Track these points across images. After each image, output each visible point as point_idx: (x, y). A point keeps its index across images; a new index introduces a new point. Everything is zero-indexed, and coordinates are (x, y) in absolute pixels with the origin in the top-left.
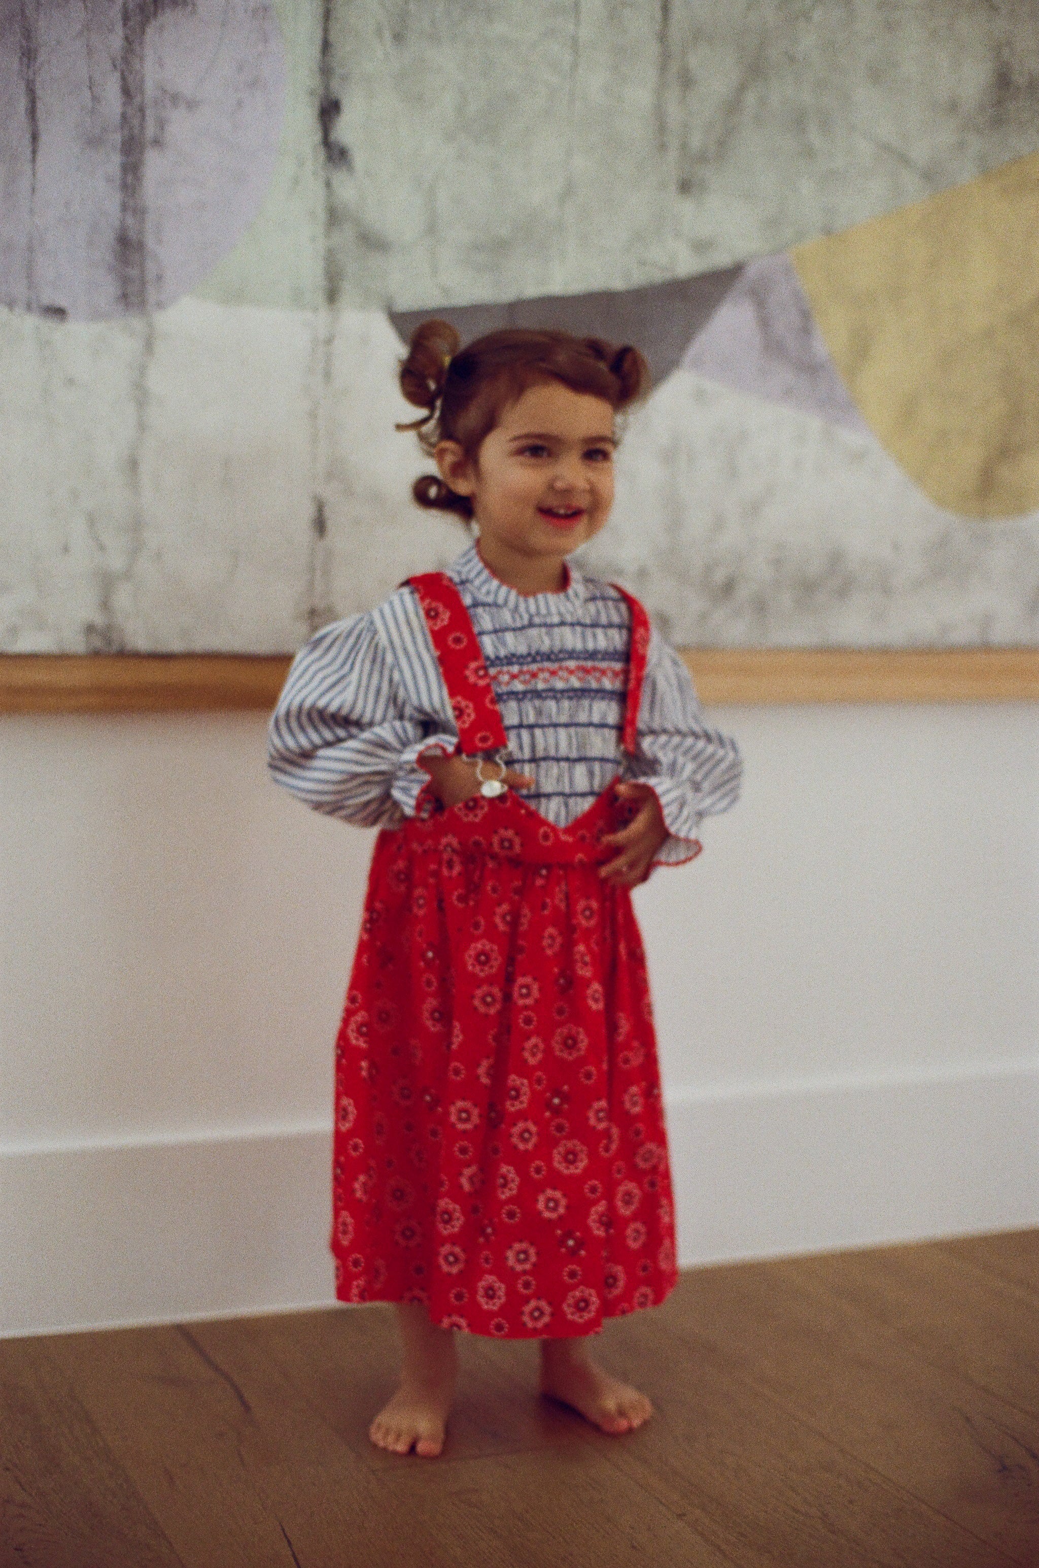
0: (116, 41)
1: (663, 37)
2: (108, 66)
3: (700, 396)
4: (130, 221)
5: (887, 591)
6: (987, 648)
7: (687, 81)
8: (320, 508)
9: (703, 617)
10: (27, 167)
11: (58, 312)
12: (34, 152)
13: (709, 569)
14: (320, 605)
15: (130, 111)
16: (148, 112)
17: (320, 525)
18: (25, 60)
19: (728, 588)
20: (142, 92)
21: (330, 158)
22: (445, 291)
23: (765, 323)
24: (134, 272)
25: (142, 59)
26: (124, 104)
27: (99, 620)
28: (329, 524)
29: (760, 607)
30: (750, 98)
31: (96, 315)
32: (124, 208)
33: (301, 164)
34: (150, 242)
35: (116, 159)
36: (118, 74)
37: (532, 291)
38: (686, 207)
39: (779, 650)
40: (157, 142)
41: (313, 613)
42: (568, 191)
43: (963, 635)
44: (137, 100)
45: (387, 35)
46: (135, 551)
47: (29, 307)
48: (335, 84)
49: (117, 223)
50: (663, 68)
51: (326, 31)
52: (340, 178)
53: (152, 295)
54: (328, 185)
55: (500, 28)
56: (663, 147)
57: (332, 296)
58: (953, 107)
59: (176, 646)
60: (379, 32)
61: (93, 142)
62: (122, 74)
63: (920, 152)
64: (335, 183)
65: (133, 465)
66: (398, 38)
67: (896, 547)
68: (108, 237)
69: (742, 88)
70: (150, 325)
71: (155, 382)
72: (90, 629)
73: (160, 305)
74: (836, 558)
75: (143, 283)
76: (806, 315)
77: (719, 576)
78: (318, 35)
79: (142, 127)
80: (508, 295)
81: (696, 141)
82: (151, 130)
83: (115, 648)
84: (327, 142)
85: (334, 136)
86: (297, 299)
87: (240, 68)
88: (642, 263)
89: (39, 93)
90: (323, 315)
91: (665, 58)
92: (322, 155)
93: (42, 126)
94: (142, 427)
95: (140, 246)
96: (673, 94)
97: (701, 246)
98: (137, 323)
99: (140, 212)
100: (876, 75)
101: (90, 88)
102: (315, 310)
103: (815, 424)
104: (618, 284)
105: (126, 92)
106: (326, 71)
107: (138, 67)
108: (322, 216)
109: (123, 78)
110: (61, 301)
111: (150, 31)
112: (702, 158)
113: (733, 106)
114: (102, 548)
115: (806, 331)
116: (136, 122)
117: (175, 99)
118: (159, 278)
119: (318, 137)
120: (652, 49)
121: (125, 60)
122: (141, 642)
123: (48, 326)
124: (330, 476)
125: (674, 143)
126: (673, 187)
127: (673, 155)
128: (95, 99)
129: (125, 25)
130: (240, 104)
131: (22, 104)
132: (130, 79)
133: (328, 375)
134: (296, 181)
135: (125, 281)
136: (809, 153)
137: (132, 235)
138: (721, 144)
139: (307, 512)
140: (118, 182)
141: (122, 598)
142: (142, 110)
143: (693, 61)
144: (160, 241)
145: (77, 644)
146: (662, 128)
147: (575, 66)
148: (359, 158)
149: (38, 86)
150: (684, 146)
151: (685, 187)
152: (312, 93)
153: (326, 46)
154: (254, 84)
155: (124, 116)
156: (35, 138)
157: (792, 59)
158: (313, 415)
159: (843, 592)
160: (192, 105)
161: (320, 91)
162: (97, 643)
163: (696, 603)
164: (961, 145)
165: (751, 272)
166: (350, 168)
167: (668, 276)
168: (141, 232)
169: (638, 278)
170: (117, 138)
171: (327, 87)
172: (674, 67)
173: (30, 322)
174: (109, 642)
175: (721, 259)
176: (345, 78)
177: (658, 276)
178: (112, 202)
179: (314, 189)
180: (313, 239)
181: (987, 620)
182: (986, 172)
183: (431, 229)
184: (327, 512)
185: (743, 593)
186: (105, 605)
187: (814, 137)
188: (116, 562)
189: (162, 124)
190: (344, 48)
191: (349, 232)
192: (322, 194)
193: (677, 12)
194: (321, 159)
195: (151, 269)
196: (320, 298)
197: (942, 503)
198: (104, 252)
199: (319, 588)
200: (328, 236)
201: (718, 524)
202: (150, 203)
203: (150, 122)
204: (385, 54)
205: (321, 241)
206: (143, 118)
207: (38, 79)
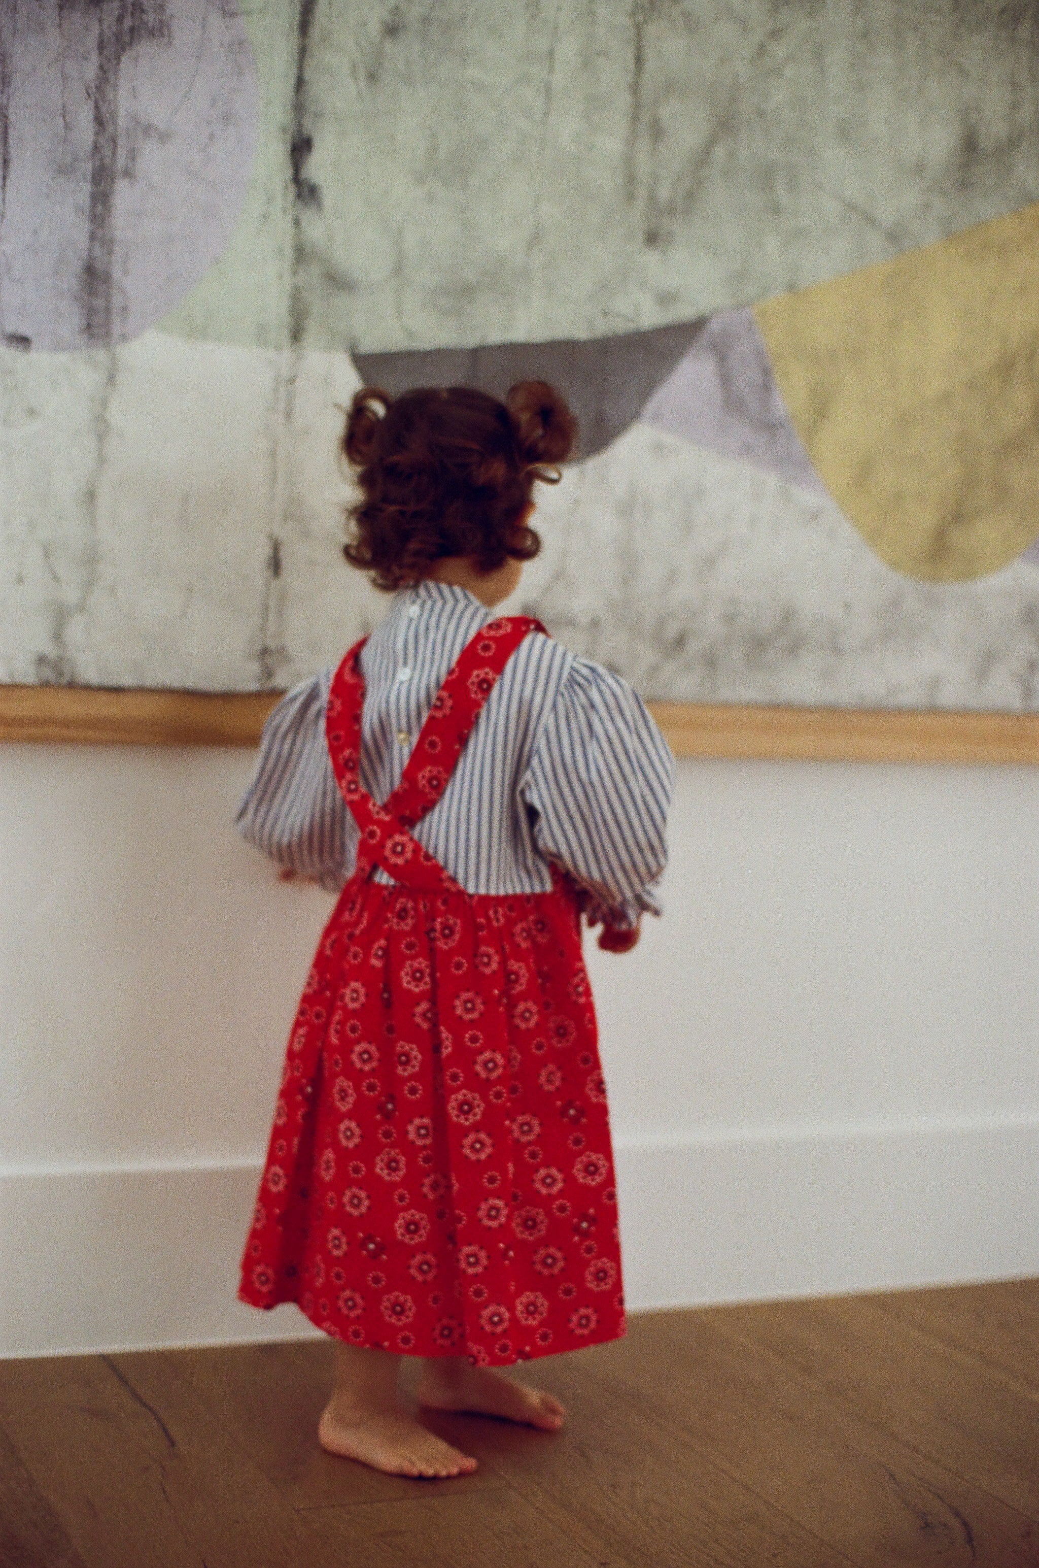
0: (91, 71)
1: (635, 89)
2: (82, 95)
3: (658, 449)
4: (98, 252)
5: (837, 651)
6: (934, 711)
7: (657, 132)
8: (276, 547)
9: (655, 669)
11: (22, 341)
12: (4, 178)
13: (661, 624)
14: (272, 644)
15: (102, 141)
16: (121, 141)
17: (275, 565)
19: (680, 642)
20: (115, 123)
21: (299, 196)
22: (410, 335)
23: (725, 379)
24: (99, 303)
25: (116, 87)
26: (97, 134)
27: (49, 650)
28: (285, 562)
29: (711, 662)
30: (719, 153)
31: (58, 346)
32: (93, 237)
33: (270, 200)
34: (117, 272)
35: (86, 188)
36: (91, 103)
37: (495, 337)
38: (651, 259)
39: (727, 706)
40: (128, 174)
41: (265, 652)
42: (536, 238)
43: (911, 697)
44: (110, 129)
45: (362, 75)
46: (89, 584)
48: (307, 121)
49: (84, 254)
50: (635, 119)
51: (301, 67)
52: (308, 215)
53: (116, 329)
54: (297, 222)
55: (473, 72)
56: (630, 197)
57: (296, 335)
58: (920, 168)
59: (127, 680)
60: (354, 72)
61: (64, 170)
62: (96, 102)
63: (886, 213)
64: (304, 222)
65: (91, 496)
66: (372, 77)
67: (847, 607)
68: (76, 266)
69: (712, 142)
70: (114, 359)
71: (115, 415)
72: (41, 660)
73: (124, 338)
74: (788, 615)
75: (108, 310)
76: (766, 372)
77: (672, 630)
78: (293, 73)
79: (113, 157)
80: (471, 341)
81: (664, 193)
82: (121, 161)
83: (65, 680)
84: (297, 179)
85: (304, 175)
86: (261, 337)
87: (214, 102)
88: (606, 314)
89: (12, 120)
90: (287, 354)
91: (637, 106)
92: (292, 190)
93: (12, 151)
94: (101, 459)
95: (107, 278)
96: (644, 144)
97: (665, 299)
98: (101, 355)
99: (108, 244)
100: (844, 134)
101: (64, 117)
102: (279, 348)
103: (771, 480)
104: (582, 334)
105: (99, 121)
106: (299, 107)
107: (111, 96)
108: (289, 253)
109: (97, 107)
110: (24, 329)
111: (125, 60)
112: (671, 210)
113: (702, 159)
114: (56, 578)
115: (767, 388)
116: (107, 151)
117: (147, 130)
118: (125, 309)
119: (289, 173)
120: (624, 99)
121: (98, 88)
122: (90, 674)
123: (12, 354)
124: (287, 517)
125: (642, 193)
126: (640, 237)
127: (640, 204)
128: (67, 127)
129: (100, 54)
130: (212, 137)
132: (104, 109)
133: (288, 414)
134: (265, 217)
135: (91, 311)
136: (776, 210)
137: (99, 265)
138: (690, 196)
139: (263, 551)
140: (87, 210)
141: (75, 631)
142: (114, 141)
143: (665, 113)
144: (126, 272)
145: (26, 673)
146: (631, 179)
147: (546, 114)
148: (328, 197)
149: (11, 112)
150: (652, 198)
151: (652, 238)
152: (284, 130)
153: (300, 83)
154: (227, 118)
155: (96, 147)
156: (6, 163)
157: (761, 114)
158: (273, 454)
159: (794, 649)
160: (164, 137)
161: (293, 128)
162: (48, 674)
163: (648, 656)
164: (927, 206)
165: (715, 326)
166: (319, 206)
167: (631, 327)
168: (109, 263)
169: (602, 328)
170: (87, 167)
171: (300, 125)
172: (645, 117)
174: (61, 674)
175: (684, 312)
176: (318, 115)
177: (621, 327)
178: (80, 232)
179: (282, 223)
180: (280, 277)
181: (935, 683)
182: (950, 236)
183: (398, 270)
184: (283, 553)
185: (693, 647)
186: (58, 637)
187: (782, 192)
188: (71, 595)
189: (133, 155)
190: (318, 85)
191: (315, 270)
192: (291, 231)
193: (650, 64)
194: (291, 196)
195: (117, 300)
196: (284, 336)
197: (894, 565)
198: (71, 281)
199: (272, 628)
200: (295, 274)
201: (672, 578)
202: (119, 234)
203: (122, 152)
204: (359, 93)
205: (288, 279)
206: (115, 147)
207: (12, 103)
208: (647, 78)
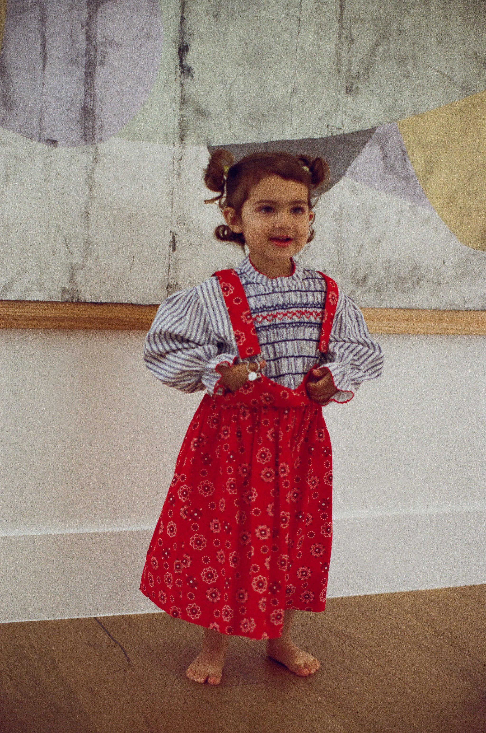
0: (84, 15)
1: (340, 20)
2: (80, 26)
3: (353, 189)
4: (88, 100)
5: (439, 283)
7: (351, 41)
8: (174, 237)
9: (353, 292)
10: (41, 73)
11: (54, 142)
12: (44, 66)
13: (355, 271)
14: (173, 282)
15: (90, 48)
16: (98, 49)
17: (173, 245)
18: (41, 22)
19: (364, 280)
20: (96, 39)
21: (182, 72)
22: (236, 137)
23: (384, 156)
24: (90, 124)
25: (96, 23)
26: (87, 45)
27: (68, 286)
28: (178, 244)
29: (379, 289)
30: (381, 49)
31: (72, 144)
32: (86, 93)
33: (169, 75)
34: (97, 109)
35: (83, 70)
36: (84, 30)
37: (275, 138)
38: (349, 100)
39: (387, 309)
40: (102, 63)
41: (169, 286)
42: (294, 91)
43: (474, 304)
44: (93, 43)
45: (211, 15)
46: (86, 256)
47: (40, 140)
48: (186, 38)
49: (82, 101)
50: (340, 34)
51: (182, 12)
52: (187, 82)
53: (98, 137)
54: (182, 85)
55: (264, 13)
56: (339, 71)
57: (182, 138)
58: (476, 56)
59: (104, 300)
60: (208, 15)
61: (72, 62)
62: (86, 29)
63: (460, 78)
64: (185, 85)
65: (87, 214)
66: (216, 17)
67: (444, 263)
68: (78, 107)
69: (377, 45)
70: (97, 150)
71: (98, 176)
72: (64, 290)
73: (101, 140)
74: (415, 267)
75: (93, 128)
76: (404, 152)
77: (360, 274)
78: (179, 14)
79: (95, 55)
80: (264, 140)
81: (355, 69)
82: (99, 57)
83: (75, 299)
84: (181, 65)
85: (185, 63)
86: (166, 139)
87: (142, 29)
88: (328, 126)
89: (47, 38)
90: (178, 146)
91: (341, 27)
92: (179, 69)
93: (48, 53)
94: (91, 197)
95: (93, 112)
96: (345, 46)
97: (355, 119)
98: (90, 148)
99: (93, 96)
100: (440, 41)
101: (72, 37)
102: (174, 144)
103: (407, 203)
104: (316, 136)
105: (88, 39)
106: (182, 31)
107: (94, 27)
108: (178, 100)
109: (87, 32)
110: (54, 137)
111: (100, 10)
112: (358, 77)
113: (372, 53)
114: (71, 253)
115: (404, 160)
116: (92, 53)
117: (111, 42)
118: (101, 127)
119: (178, 62)
120: (336, 25)
121: (88, 23)
122: (87, 297)
123: (48, 148)
124: (178, 222)
125: (344, 69)
126: (344, 90)
127: (344, 75)
128: (73, 41)
129: (88, 7)
130: (141, 45)
131: (39, 43)
132: (90, 33)
133: (179, 175)
134: (167, 82)
135: (85, 128)
136: (407, 76)
137: (89, 106)
138: (367, 70)
139: (168, 239)
140: (83, 80)
141: (80, 278)
142: (95, 47)
143: (354, 31)
144: (102, 110)
145: (57, 296)
146: (339, 63)
147: (298, 32)
148: (196, 73)
149: (46, 35)
150: (349, 71)
151: (349, 91)
152: (175, 42)
153: (182, 20)
154: (148, 36)
155: (87, 51)
156: (45, 59)
157: (400, 32)
158: (172, 194)
159: (419, 282)
160: (119, 46)
161: (179, 40)
162: (67, 297)
163: (350, 286)
164: (479, 74)
165: (379, 131)
166: (192, 77)
167: (340, 132)
168: (94, 106)
169: (326, 133)
170: (83, 60)
171: (182, 39)
172: (345, 33)
173: (40, 146)
174: (73, 297)
175: (365, 125)
176: (191, 35)
177: (335, 132)
178: (80, 91)
179: (175, 86)
180: (174, 111)
183: (230, 107)
184: (177, 239)
185: (370, 282)
186: (72, 280)
187: (410, 68)
188: (77, 260)
189: (104, 55)
190: (191, 21)
191: (191, 107)
192: (179, 89)
193: (348, 8)
194: (179, 72)
195: (98, 123)
196: (177, 138)
197: (466, 243)
198: (76, 113)
199: (172, 275)
200: (181, 109)
201: (361, 250)
202: (98, 92)
203: (99, 53)
204: (210, 25)
205: (178, 113)
206: (96, 51)
207: (47, 31)
208: (346, 16)
